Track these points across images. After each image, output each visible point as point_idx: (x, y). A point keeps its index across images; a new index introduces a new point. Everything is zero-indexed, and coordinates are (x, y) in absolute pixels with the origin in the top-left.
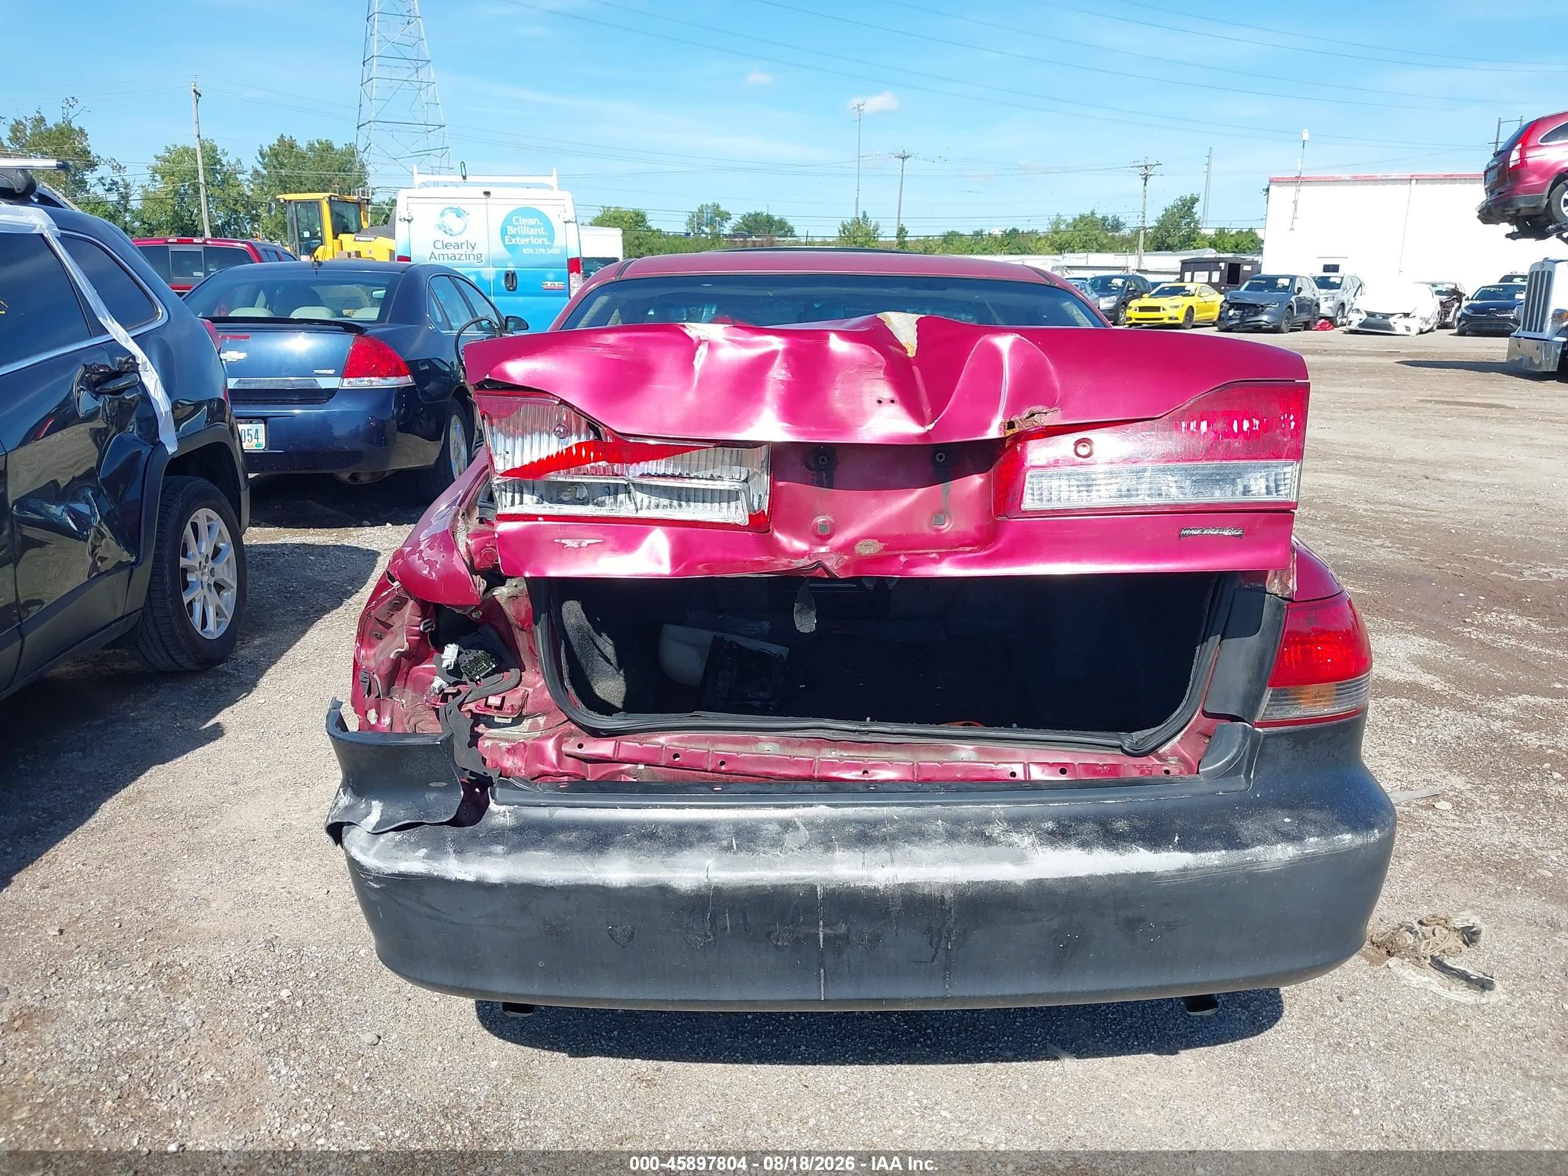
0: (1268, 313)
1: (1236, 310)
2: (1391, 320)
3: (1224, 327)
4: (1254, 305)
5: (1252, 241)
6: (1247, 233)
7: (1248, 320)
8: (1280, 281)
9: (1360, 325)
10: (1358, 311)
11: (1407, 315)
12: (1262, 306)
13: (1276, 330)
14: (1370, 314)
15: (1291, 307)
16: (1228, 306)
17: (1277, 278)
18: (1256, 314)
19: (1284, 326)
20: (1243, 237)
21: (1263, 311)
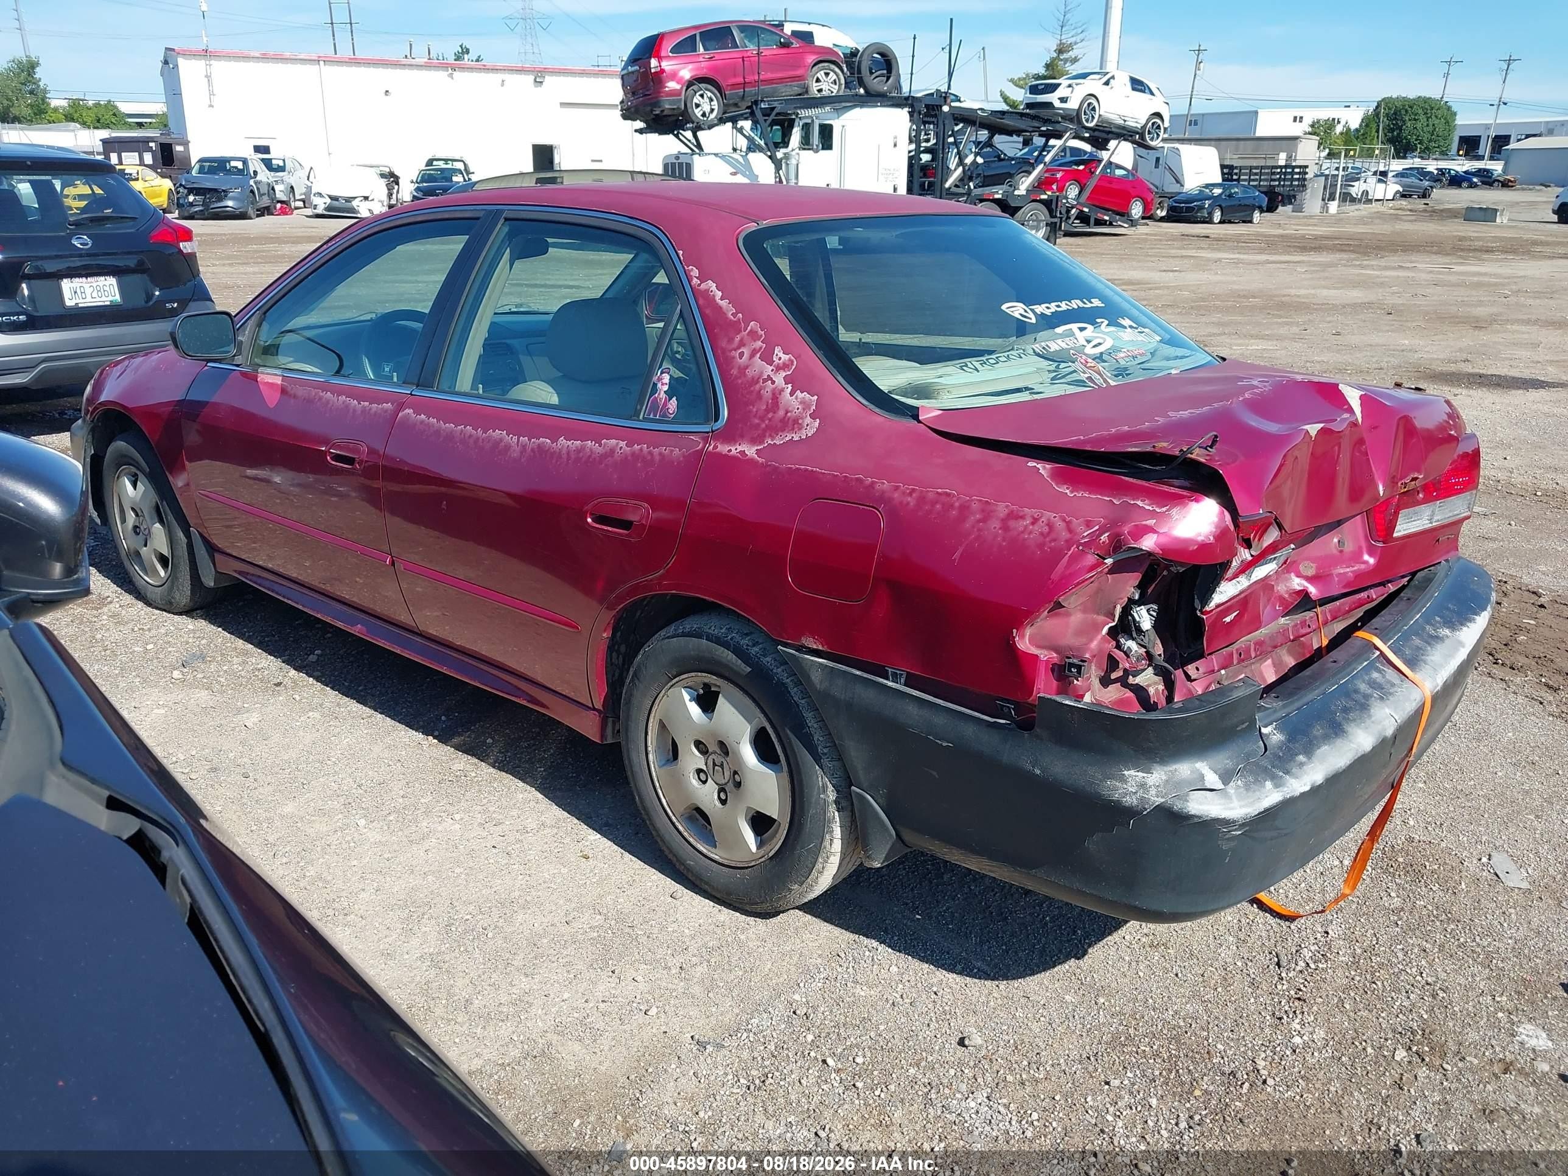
0: (232, 199)
1: (195, 195)
2: (355, 203)
3: (186, 214)
4: (216, 190)
5: (114, 115)
6: (106, 105)
7: (212, 206)
8: (233, 164)
9: (326, 209)
10: (320, 195)
11: (366, 198)
12: (224, 191)
13: (243, 216)
14: (334, 198)
15: (252, 192)
16: (186, 191)
17: (228, 160)
18: (220, 200)
19: (251, 212)
20: (103, 111)
21: (226, 196)
